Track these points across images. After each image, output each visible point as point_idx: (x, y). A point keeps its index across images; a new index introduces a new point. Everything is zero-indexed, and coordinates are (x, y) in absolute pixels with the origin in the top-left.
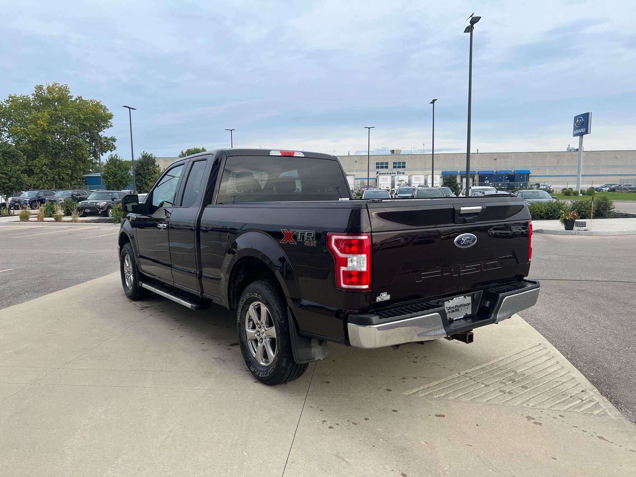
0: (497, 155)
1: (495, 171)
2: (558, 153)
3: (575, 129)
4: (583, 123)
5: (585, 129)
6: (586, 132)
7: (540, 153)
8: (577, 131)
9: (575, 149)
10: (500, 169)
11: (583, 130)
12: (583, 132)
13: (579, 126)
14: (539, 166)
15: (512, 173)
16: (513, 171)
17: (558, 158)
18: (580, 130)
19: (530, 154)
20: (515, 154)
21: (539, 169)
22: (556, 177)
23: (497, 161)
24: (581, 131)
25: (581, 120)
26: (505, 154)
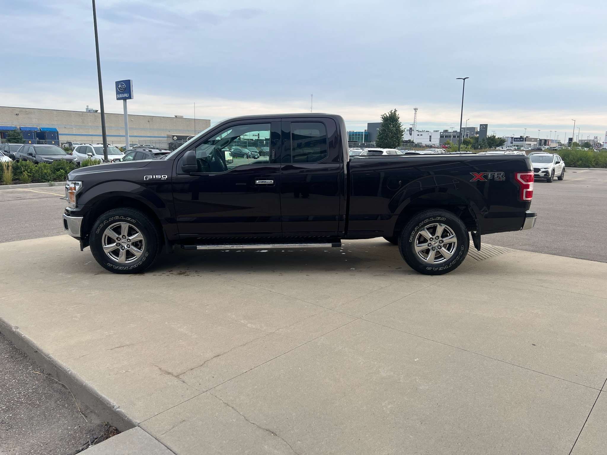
0: (19, 110)
1: (18, 127)
2: (81, 113)
3: (118, 93)
4: (125, 89)
5: (128, 94)
6: (130, 97)
7: (64, 112)
8: (120, 95)
9: (94, 110)
10: (24, 126)
11: (126, 95)
12: (126, 97)
13: (122, 90)
14: (65, 125)
15: (38, 131)
16: (39, 128)
17: (82, 117)
18: (123, 94)
19: (54, 112)
20: (39, 110)
21: (65, 127)
22: (83, 136)
23: (19, 117)
24: (125, 96)
25: (123, 86)
26: (27, 110)
